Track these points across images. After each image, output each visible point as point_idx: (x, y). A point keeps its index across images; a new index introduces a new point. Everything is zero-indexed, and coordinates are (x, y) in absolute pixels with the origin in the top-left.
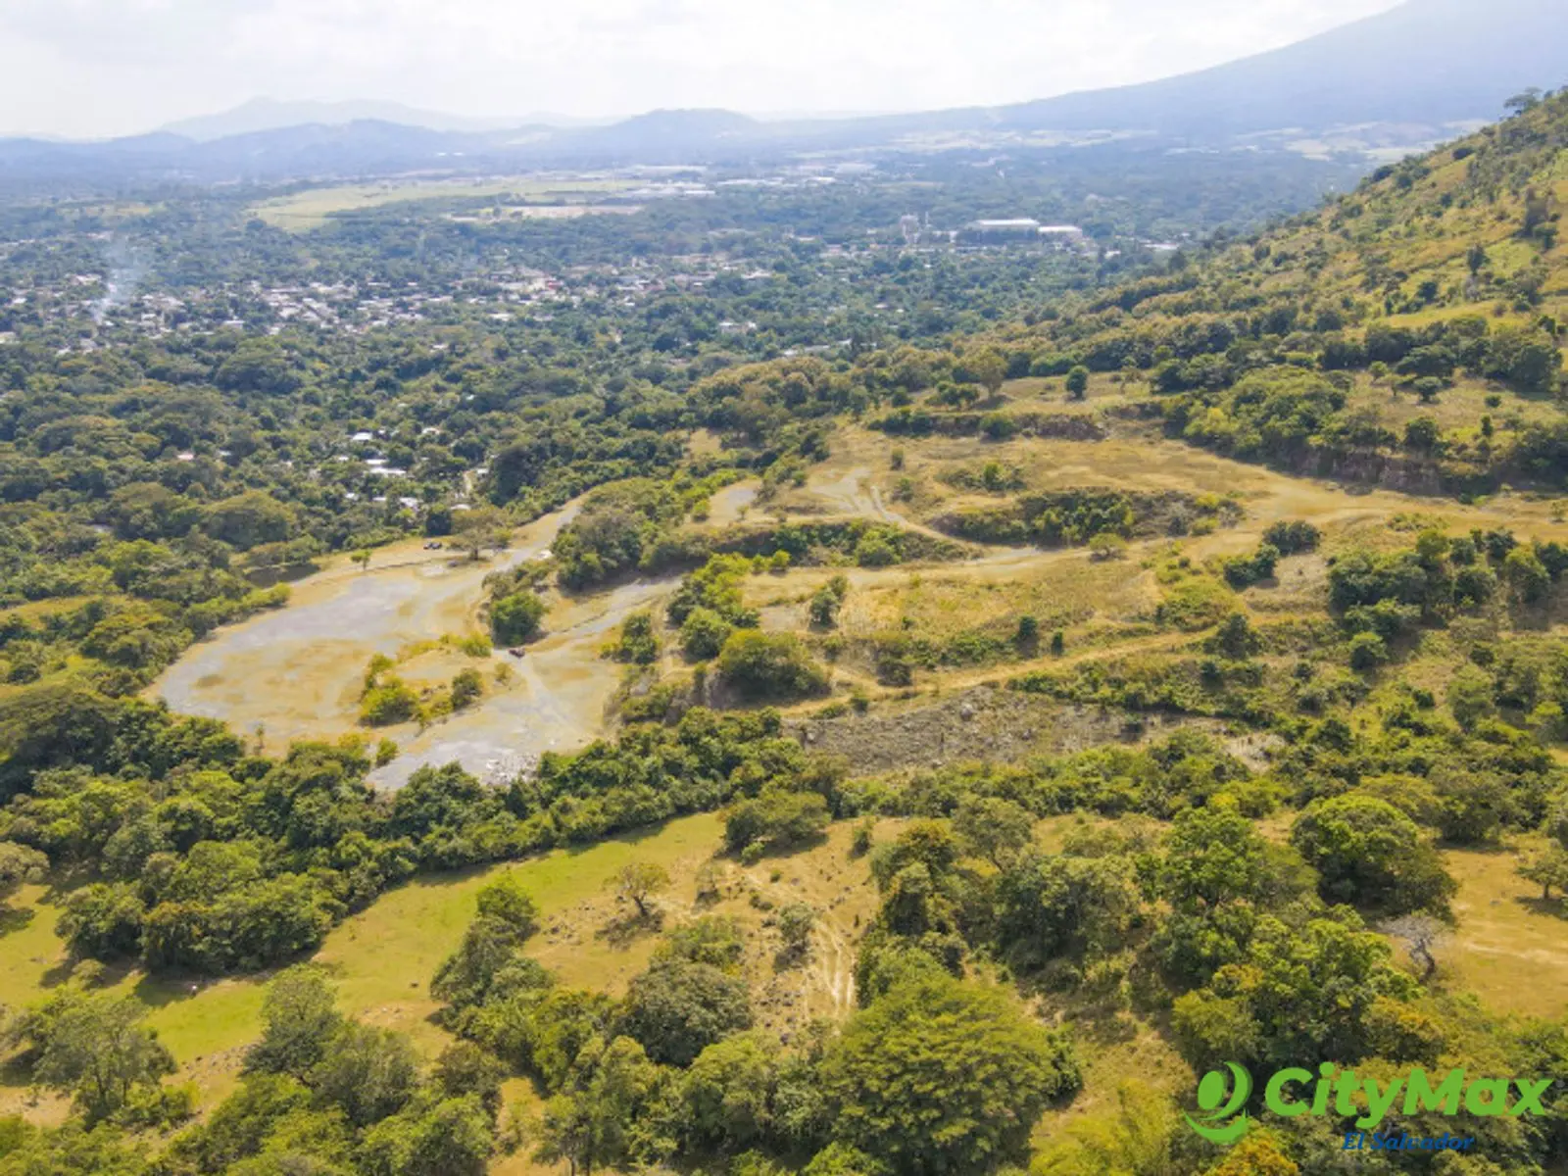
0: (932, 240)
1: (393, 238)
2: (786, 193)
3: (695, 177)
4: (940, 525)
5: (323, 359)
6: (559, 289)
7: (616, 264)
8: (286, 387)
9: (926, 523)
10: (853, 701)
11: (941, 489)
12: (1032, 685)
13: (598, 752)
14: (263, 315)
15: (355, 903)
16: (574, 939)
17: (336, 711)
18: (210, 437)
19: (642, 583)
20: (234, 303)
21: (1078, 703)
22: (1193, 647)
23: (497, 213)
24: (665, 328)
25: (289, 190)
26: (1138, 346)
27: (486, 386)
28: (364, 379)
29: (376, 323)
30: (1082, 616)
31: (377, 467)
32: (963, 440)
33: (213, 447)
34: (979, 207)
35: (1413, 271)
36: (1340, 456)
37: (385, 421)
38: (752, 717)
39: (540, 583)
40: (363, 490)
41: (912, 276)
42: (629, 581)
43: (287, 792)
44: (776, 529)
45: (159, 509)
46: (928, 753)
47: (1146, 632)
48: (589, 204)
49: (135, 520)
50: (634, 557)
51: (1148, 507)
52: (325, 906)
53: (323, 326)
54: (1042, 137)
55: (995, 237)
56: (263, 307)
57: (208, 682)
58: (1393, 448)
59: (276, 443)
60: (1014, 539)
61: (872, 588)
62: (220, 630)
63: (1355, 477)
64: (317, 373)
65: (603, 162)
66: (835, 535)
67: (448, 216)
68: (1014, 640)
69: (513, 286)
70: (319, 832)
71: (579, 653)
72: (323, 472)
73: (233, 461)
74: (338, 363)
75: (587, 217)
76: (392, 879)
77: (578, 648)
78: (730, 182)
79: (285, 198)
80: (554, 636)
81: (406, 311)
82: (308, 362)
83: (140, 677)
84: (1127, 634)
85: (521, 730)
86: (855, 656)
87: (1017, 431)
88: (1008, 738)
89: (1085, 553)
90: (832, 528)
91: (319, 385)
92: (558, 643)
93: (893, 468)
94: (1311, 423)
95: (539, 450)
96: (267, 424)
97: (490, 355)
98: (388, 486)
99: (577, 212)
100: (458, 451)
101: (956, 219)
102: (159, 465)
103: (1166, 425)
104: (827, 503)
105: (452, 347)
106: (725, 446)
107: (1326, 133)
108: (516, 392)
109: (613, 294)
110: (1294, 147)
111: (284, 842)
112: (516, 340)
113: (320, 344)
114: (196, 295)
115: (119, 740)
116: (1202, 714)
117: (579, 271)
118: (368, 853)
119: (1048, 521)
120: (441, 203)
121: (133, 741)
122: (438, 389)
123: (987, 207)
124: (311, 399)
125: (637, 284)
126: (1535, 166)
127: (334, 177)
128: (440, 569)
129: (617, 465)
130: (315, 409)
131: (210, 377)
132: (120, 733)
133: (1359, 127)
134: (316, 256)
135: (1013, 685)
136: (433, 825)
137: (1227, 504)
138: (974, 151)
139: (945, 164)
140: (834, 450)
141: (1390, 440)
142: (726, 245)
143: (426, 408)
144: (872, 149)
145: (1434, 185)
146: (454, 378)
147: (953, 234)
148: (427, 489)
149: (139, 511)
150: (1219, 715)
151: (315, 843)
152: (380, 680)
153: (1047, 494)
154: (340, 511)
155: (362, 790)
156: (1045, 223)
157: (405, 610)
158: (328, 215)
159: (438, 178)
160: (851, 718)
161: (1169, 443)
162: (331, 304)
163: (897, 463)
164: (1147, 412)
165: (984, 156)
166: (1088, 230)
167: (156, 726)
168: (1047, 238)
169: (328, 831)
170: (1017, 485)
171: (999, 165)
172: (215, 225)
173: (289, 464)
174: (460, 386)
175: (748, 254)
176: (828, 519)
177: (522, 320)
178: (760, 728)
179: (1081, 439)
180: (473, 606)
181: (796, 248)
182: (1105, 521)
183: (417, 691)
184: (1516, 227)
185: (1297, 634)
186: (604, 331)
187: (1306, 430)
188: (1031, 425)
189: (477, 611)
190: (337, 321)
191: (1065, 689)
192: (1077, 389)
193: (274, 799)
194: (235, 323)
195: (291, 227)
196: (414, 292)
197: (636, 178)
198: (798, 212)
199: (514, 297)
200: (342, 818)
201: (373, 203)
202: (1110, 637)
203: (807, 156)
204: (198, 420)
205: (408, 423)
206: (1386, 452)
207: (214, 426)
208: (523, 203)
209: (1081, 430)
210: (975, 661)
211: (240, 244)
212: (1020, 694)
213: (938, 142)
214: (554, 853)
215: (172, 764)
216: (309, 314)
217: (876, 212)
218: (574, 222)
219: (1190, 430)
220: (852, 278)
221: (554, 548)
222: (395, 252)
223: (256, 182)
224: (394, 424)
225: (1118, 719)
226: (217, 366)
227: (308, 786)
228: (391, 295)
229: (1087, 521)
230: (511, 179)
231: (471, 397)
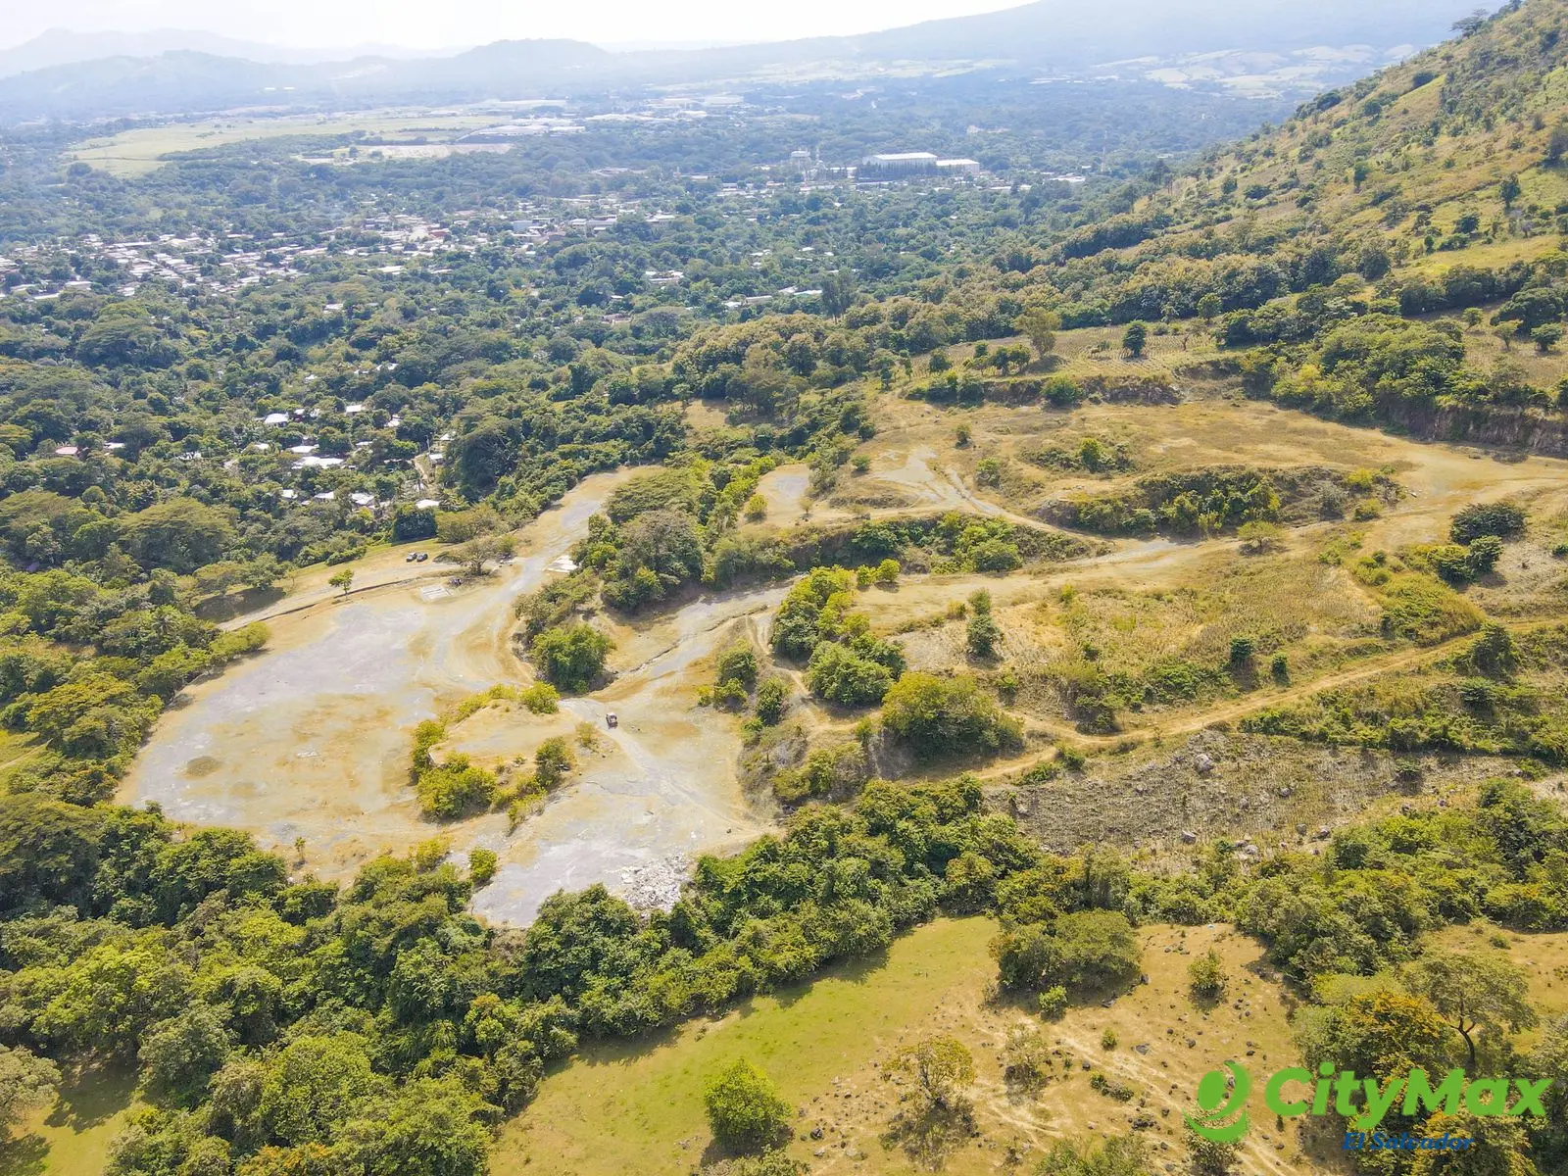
0: (832, 176)
1: (242, 182)
2: (661, 129)
3: (558, 112)
4: (1048, 516)
5: (199, 324)
6: (447, 238)
7: (501, 208)
8: (161, 360)
9: (1029, 513)
10: (1060, 756)
11: (1032, 472)
12: (1270, 726)
13: (770, 854)
14: (110, 276)
15: (510, 1101)
16: (852, 1150)
17: (383, 801)
18: (90, 425)
19: (708, 601)
20: (75, 262)
21: (1334, 746)
22: (1440, 666)
23: (353, 153)
24: (584, 280)
25: (109, 130)
26: (1174, 295)
27: (409, 354)
28: (252, 347)
29: (246, 281)
30: (1295, 633)
31: (307, 457)
32: (1024, 409)
33: (100, 439)
34: (867, 140)
35: (1438, 204)
36: (1479, 418)
37: (297, 397)
38: (945, 785)
39: (584, 607)
40: (301, 486)
41: (825, 216)
42: (692, 600)
43: (381, 944)
44: (858, 527)
45: (60, 525)
46: (1171, 821)
47: (1377, 649)
48: (452, 142)
49: (32, 541)
50: (695, 571)
51: (1293, 487)
52: (476, 1116)
53: (185, 285)
54: (903, 67)
55: (894, 172)
56: (111, 264)
57: (201, 767)
58: (1546, 408)
59: (178, 432)
60: (1140, 530)
61: (1014, 604)
62: (189, 689)
63: (1497, 442)
64: (193, 341)
65: (454, 97)
66: (926, 533)
67: (299, 158)
68: (1226, 668)
69: (393, 235)
70: (438, 1001)
71: (667, 701)
72: (243, 464)
73: (129, 455)
74: (218, 330)
75: (455, 158)
76: (554, 1060)
77: (664, 692)
78: (596, 117)
79: (105, 140)
80: (625, 677)
81: (277, 266)
82: (182, 329)
83: (111, 770)
84: (1356, 652)
85: (646, 819)
86: (1038, 696)
87: (1082, 397)
88: (1264, 797)
89: (1232, 544)
90: (921, 523)
91: (200, 355)
92: (636, 687)
93: (958, 446)
94: (1438, 382)
95: (511, 432)
96: (158, 407)
97: (398, 315)
98: (333, 482)
99: (443, 152)
100: (401, 433)
101: (844, 153)
102: (34, 463)
103: (1244, 384)
104: (904, 492)
105: (349, 308)
106: (733, 421)
107: (1182, 62)
108: (444, 361)
109: (509, 242)
110: (1156, 75)
111: (387, 1014)
112: (419, 296)
113: (192, 307)
114: (27, 252)
115: (105, 866)
116: (1484, 752)
117: (463, 218)
118: (510, 1025)
119: (1181, 509)
120: (290, 143)
121: (126, 866)
122: (349, 358)
123: (874, 140)
124: (198, 374)
125: (532, 232)
126: (1525, 91)
127: (153, 115)
128: (438, 590)
129: (613, 448)
130: (205, 387)
131: (69, 351)
132: (105, 855)
133: (1213, 55)
134: (157, 204)
135: (1247, 726)
136: (587, 975)
137: (1378, 481)
138: (839, 82)
139: (814, 97)
140: (881, 426)
141: (1540, 400)
142: (617, 185)
143: (342, 380)
144: (735, 81)
145: (1405, 112)
146: (364, 344)
147: (851, 169)
148: (379, 483)
149: (36, 529)
150: (1505, 753)
151: (433, 1016)
152: (437, 757)
153: (1173, 477)
154: (280, 514)
155: (475, 930)
156: (940, 158)
157: (420, 647)
158: (161, 158)
159: (274, 115)
160: (1066, 782)
161: (1254, 405)
162: (190, 260)
163: (963, 441)
164: (1220, 370)
165: (851, 87)
166: (986, 163)
167: (153, 843)
168: (946, 172)
169: (448, 997)
170: (1123, 465)
171: (869, 96)
172: (30, 171)
173: (198, 455)
174: (373, 353)
175: (639, 195)
176: (916, 513)
177: (414, 273)
178: (961, 803)
179: (1156, 403)
180: (502, 638)
181: (690, 187)
182: (1248, 505)
183: (489, 770)
184: (1539, 156)
185: (1555, 642)
186: (517, 285)
187: (1432, 389)
188: (1097, 389)
189: (510, 645)
190: (200, 279)
191: (1315, 727)
192: (1135, 346)
193: (359, 953)
194: (79, 283)
195: (120, 171)
196: (282, 244)
197: (495, 114)
198: (678, 148)
199: (396, 248)
200: (465, 977)
201: (210, 143)
202: (1337, 659)
203: (669, 89)
204: (73, 407)
205: (330, 400)
206: (1539, 413)
207: (93, 412)
208: (380, 142)
209: (1156, 393)
210: (1188, 696)
211: (64, 192)
212: (1260, 737)
213: (799, 73)
214: (757, 1002)
215: (193, 900)
216: (165, 271)
217: (760, 147)
218: (442, 162)
219: (1278, 389)
220: (760, 218)
221: (580, 557)
222: (248, 198)
223: (67, 122)
224: (310, 403)
225: (1387, 766)
226: (75, 338)
227: (409, 936)
228: (255, 248)
229: (1226, 506)
230: (360, 115)
231: (392, 367)
